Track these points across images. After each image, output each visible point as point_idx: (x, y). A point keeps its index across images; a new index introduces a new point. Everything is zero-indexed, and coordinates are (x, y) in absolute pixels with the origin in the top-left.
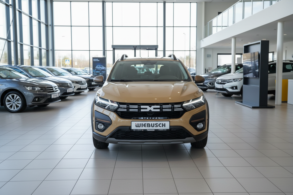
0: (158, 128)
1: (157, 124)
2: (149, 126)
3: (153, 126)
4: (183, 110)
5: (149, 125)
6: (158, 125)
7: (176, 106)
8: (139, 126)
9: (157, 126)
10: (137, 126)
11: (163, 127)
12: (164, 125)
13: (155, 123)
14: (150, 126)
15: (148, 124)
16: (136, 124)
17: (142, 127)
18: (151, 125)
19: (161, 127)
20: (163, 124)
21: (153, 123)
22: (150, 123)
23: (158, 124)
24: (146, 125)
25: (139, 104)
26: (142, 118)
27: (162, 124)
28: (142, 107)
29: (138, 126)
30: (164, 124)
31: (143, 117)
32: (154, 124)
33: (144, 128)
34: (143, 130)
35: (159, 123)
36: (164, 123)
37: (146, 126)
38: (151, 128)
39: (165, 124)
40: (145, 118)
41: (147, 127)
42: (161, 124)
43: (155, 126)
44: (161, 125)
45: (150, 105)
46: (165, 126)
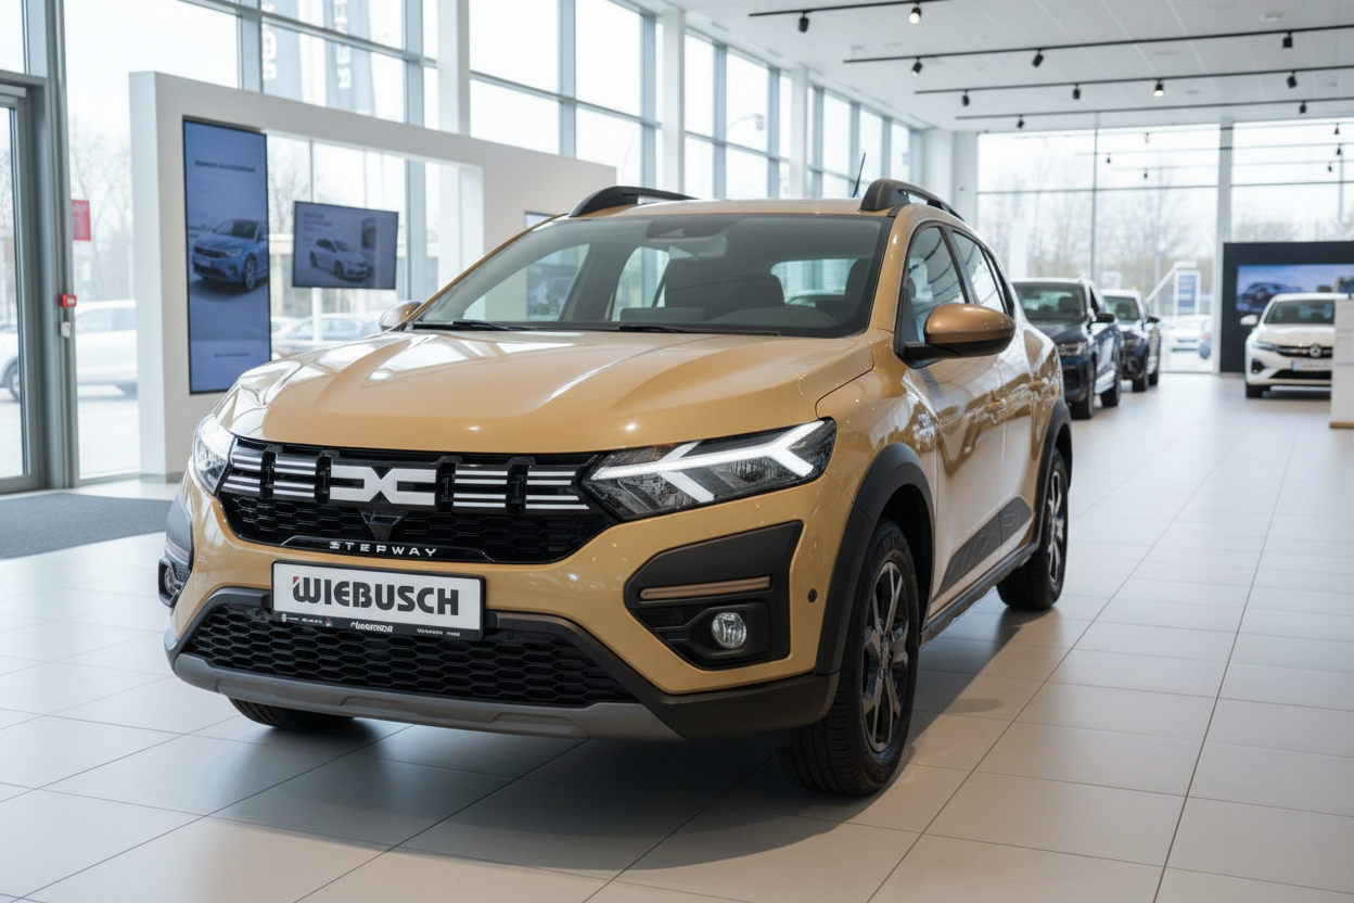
0: (416, 617)
1: (411, 589)
2: (362, 599)
3: (385, 600)
4: (584, 507)
5: (362, 594)
6: (414, 596)
7: (537, 478)
8: (312, 594)
9: (409, 607)
10: (302, 594)
11: (441, 611)
12: (448, 601)
13: (399, 581)
14: (367, 604)
15: (357, 586)
16: (295, 579)
17: (328, 601)
18: (373, 594)
19: (430, 610)
20: (441, 592)
21: (385, 579)
22: (371, 579)
23: (416, 592)
24: (347, 594)
25: (323, 456)
26: (335, 545)
27: (436, 592)
28: (338, 471)
29: (306, 598)
30: (448, 595)
31: (342, 534)
32: (391, 588)
33: (336, 610)
34: (333, 619)
35: (419, 583)
36: (448, 585)
37: (350, 599)
38: (373, 613)
39: (455, 594)
40: (350, 544)
41: (356, 604)
42: (430, 591)
43: (398, 600)
44: (432, 600)
45: (383, 460)
46: (455, 611)
